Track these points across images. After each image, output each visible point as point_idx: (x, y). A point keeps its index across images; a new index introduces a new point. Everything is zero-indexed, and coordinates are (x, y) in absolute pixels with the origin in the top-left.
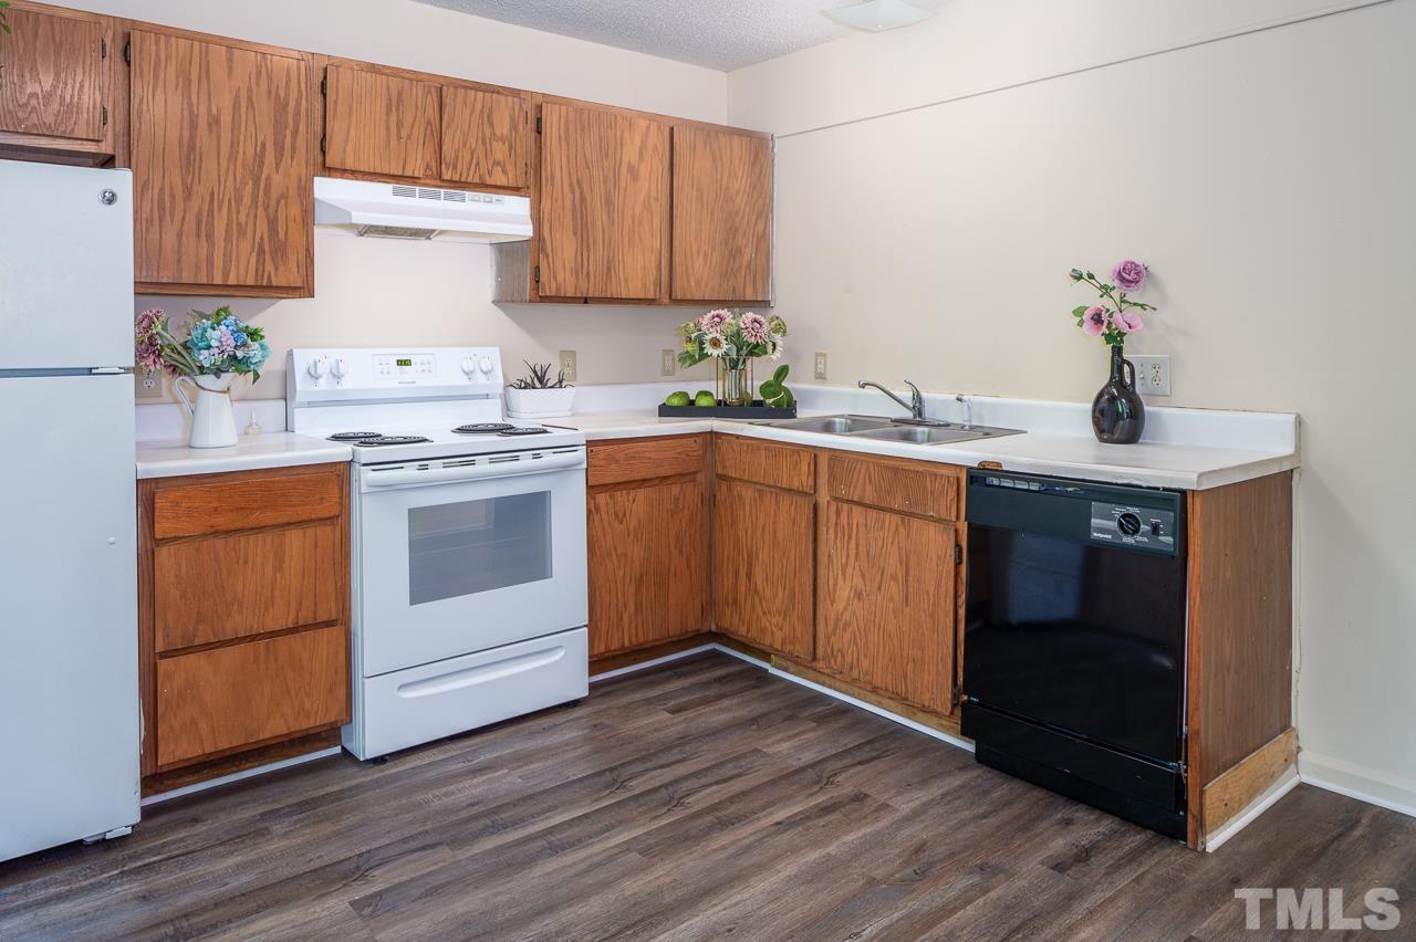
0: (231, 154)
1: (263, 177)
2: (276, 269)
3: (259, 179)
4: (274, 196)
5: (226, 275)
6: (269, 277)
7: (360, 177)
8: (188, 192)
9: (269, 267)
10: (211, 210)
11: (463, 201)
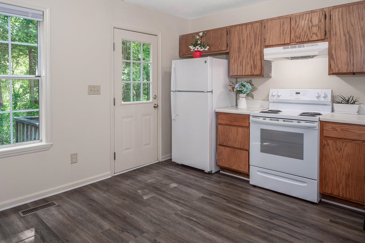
0: (246, 47)
1: (252, 51)
2: (254, 71)
3: (251, 51)
4: (254, 55)
5: (245, 73)
6: (253, 73)
7: (274, 46)
8: (239, 57)
9: (253, 71)
10: (243, 60)
11: (304, 47)
